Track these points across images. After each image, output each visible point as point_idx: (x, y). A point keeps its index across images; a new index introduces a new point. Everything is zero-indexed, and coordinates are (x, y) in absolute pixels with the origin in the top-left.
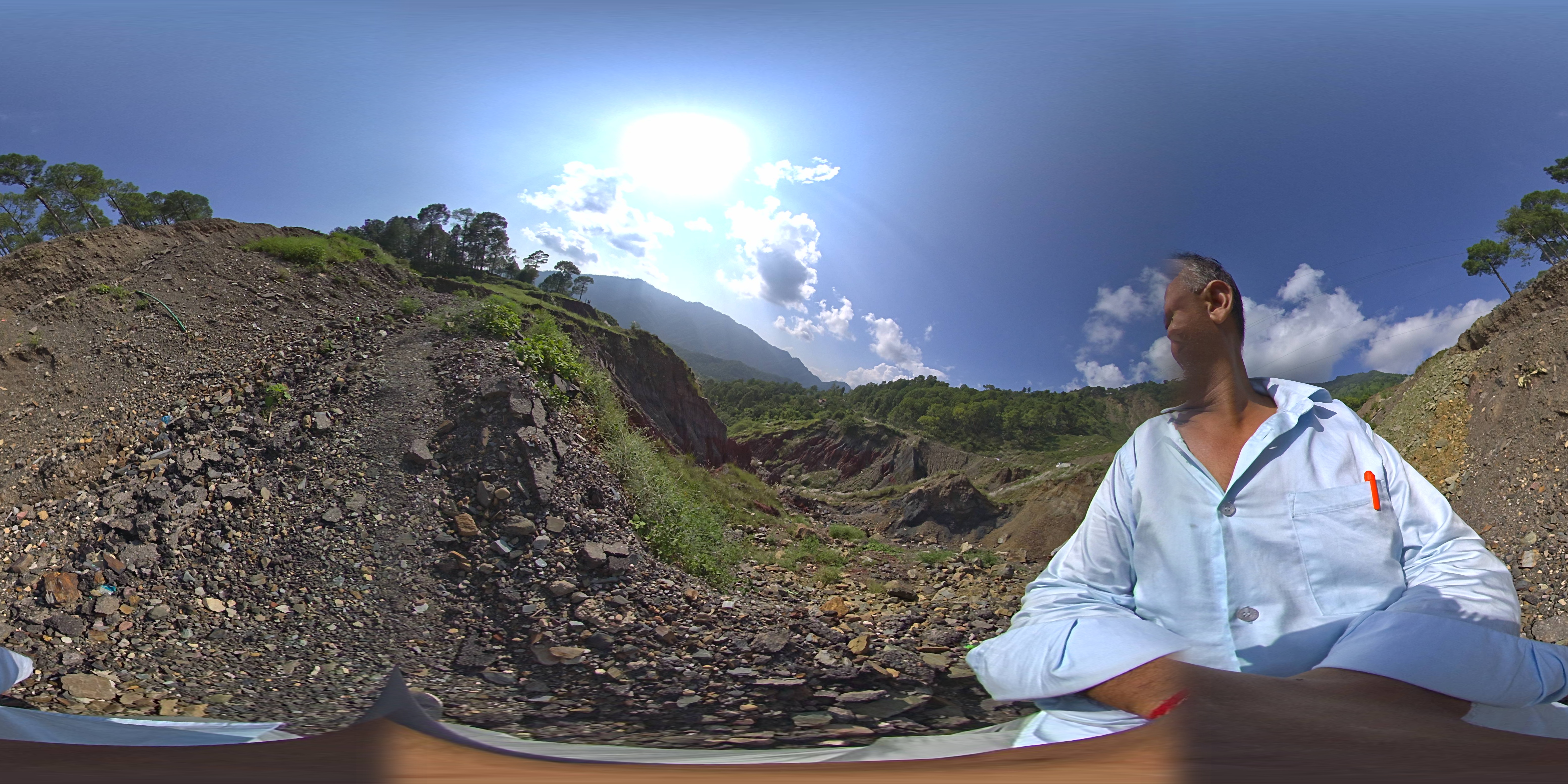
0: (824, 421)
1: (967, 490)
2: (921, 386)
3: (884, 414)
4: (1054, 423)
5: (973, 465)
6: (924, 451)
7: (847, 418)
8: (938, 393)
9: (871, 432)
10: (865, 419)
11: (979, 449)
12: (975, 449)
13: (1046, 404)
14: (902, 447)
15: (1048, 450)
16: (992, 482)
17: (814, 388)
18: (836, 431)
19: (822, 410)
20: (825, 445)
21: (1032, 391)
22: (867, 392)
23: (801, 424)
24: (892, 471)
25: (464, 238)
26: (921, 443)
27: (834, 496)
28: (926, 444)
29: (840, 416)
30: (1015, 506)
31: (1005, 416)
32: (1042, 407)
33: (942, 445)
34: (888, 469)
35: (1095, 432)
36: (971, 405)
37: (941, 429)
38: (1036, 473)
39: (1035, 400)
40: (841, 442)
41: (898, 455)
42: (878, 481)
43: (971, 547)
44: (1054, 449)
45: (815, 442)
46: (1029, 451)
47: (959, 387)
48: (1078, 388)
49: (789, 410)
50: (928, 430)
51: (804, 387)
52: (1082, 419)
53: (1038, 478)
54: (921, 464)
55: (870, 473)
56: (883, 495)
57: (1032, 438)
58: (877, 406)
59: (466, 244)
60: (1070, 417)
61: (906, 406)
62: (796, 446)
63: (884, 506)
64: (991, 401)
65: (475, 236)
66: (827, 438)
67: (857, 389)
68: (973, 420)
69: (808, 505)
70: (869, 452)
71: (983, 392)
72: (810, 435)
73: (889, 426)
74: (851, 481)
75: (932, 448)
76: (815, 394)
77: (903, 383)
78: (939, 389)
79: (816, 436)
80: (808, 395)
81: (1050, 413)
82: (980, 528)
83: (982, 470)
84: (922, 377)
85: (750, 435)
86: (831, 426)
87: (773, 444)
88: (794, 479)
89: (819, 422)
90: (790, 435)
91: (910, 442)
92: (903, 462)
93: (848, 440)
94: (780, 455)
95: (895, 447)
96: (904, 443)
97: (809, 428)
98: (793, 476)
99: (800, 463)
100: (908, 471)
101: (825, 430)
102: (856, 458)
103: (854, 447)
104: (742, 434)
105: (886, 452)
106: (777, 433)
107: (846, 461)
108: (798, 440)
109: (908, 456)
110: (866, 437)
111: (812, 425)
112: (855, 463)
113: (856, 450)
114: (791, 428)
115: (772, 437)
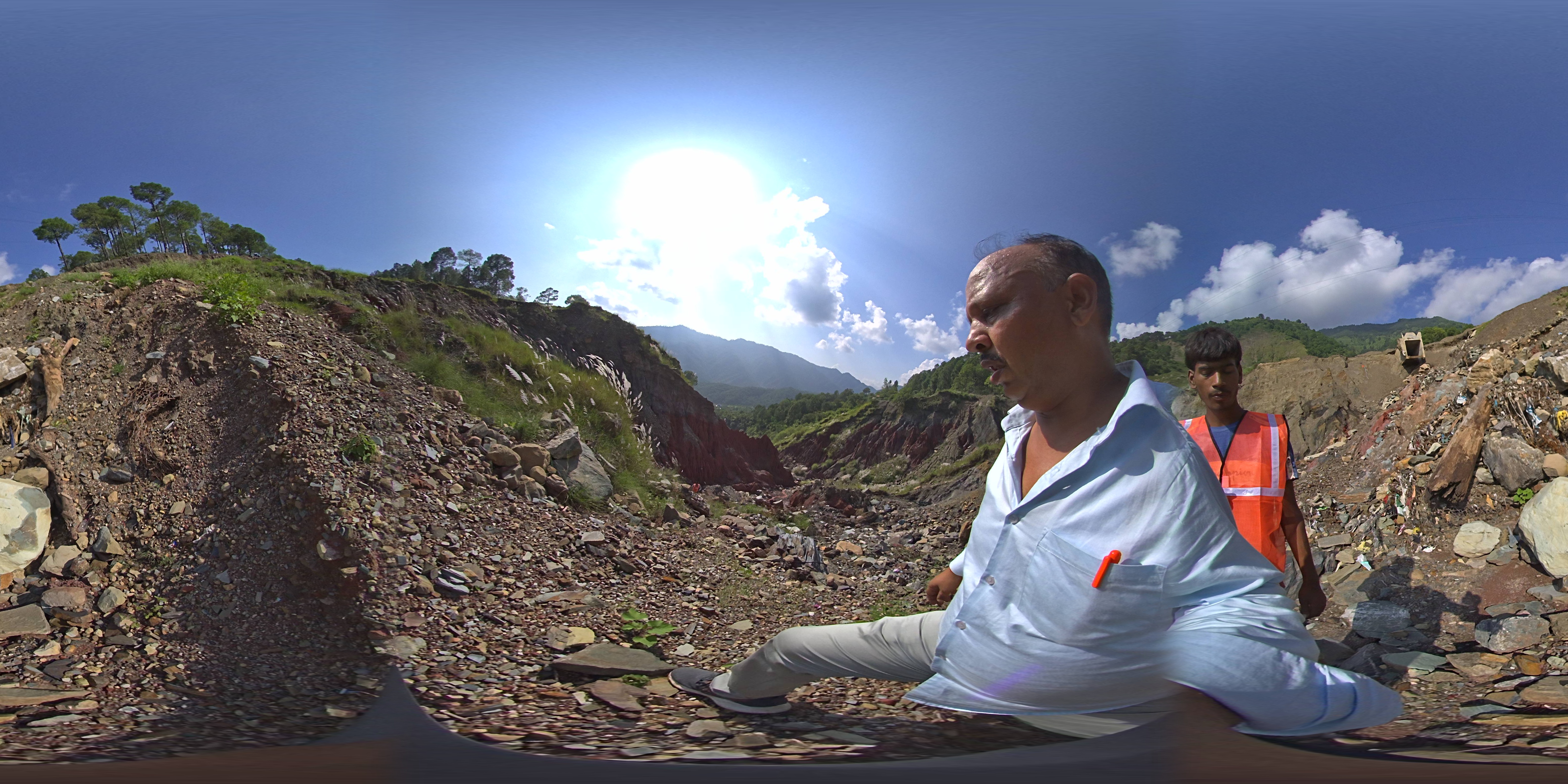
0: (875, 403)
14: (976, 411)
18: (892, 411)
20: (882, 431)
24: (972, 441)
27: (907, 486)
34: (966, 439)
40: (901, 422)
41: (974, 422)
42: (960, 457)
45: (870, 429)
55: (946, 450)
62: (847, 439)
66: (883, 422)
70: (938, 426)
72: (861, 424)
85: (791, 439)
86: (885, 407)
87: (818, 443)
88: (851, 478)
89: (870, 406)
90: (837, 428)
91: (984, 403)
92: (983, 428)
93: (909, 418)
94: (829, 454)
95: (967, 413)
96: (977, 406)
97: (858, 415)
98: (848, 476)
99: (856, 458)
100: (992, 436)
101: (878, 413)
102: (924, 436)
103: (918, 424)
104: (783, 441)
105: (959, 422)
106: (821, 430)
107: (912, 442)
108: (848, 432)
109: (986, 417)
110: (931, 409)
111: (862, 411)
112: (924, 442)
113: (922, 426)
114: (837, 420)
115: (815, 436)
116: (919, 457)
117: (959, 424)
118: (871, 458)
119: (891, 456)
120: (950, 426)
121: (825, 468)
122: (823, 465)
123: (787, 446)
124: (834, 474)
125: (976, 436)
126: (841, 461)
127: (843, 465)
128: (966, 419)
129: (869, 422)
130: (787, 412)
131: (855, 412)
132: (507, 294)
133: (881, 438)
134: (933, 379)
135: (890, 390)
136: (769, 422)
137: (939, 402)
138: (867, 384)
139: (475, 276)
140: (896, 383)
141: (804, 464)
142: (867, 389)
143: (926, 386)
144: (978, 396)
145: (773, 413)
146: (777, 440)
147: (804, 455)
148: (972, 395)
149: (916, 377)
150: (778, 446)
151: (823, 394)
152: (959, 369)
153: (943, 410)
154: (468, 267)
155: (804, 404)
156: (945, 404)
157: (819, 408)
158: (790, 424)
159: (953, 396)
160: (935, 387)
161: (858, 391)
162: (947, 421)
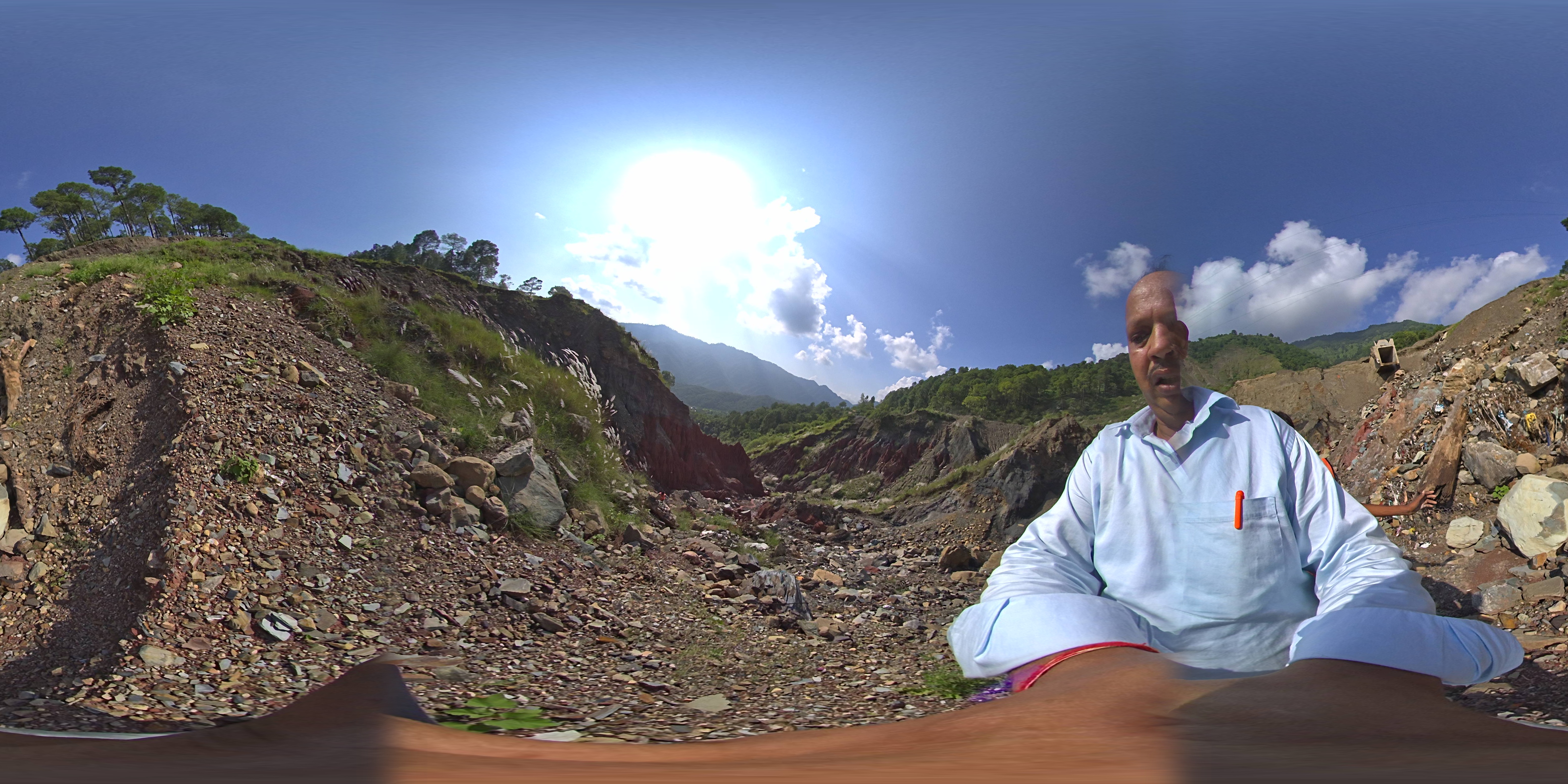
0: (851, 418)
6: (981, 430)
9: (911, 421)
14: (953, 431)
18: (868, 428)
20: (857, 446)
23: (823, 427)
27: (879, 504)
34: (942, 458)
40: (877, 439)
41: (952, 440)
42: (935, 477)
45: (844, 444)
51: (831, 407)
54: (981, 443)
55: (921, 468)
61: (945, 394)
62: (820, 453)
66: (858, 437)
70: (914, 444)
72: (836, 438)
74: (898, 483)
85: (764, 448)
86: (861, 423)
87: (791, 454)
88: (822, 492)
89: (846, 421)
90: (812, 441)
91: (962, 423)
92: (959, 448)
93: (885, 435)
94: (802, 466)
95: (944, 433)
96: (954, 426)
97: (834, 430)
98: (820, 490)
99: (829, 472)
100: (968, 456)
101: (854, 429)
102: (899, 454)
103: (894, 442)
104: (755, 449)
105: (935, 441)
106: (795, 441)
107: (887, 460)
108: (822, 445)
109: (963, 439)
110: (907, 428)
111: (837, 426)
112: (899, 461)
113: (898, 444)
114: (812, 433)
115: (789, 447)
116: (893, 475)
117: (935, 443)
118: (844, 473)
119: (865, 472)
120: (926, 445)
121: (797, 480)
122: (795, 477)
123: (760, 454)
124: (805, 487)
125: (952, 456)
126: (813, 474)
127: (815, 478)
128: (943, 439)
129: (844, 437)
130: (761, 420)
131: (830, 426)
132: (490, 281)
133: (855, 454)
134: (910, 397)
135: (867, 405)
136: (742, 429)
137: (917, 421)
138: (844, 398)
139: (458, 261)
140: (873, 398)
141: (775, 474)
142: (844, 403)
143: (903, 403)
144: (955, 416)
145: (747, 420)
146: (750, 448)
147: (776, 465)
148: (948, 415)
149: (893, 393)
150: (750, 454)
151: (798, 405)
152: (937, 388)
153: (919, 429)
154: (451, 251)
155: (779, 413)
156: (921, 424)
157: (794, 419)
158: (764, 432)
159: (931, 416)
160: (911, 405)
161: (834, 405)
162: (923, 441)
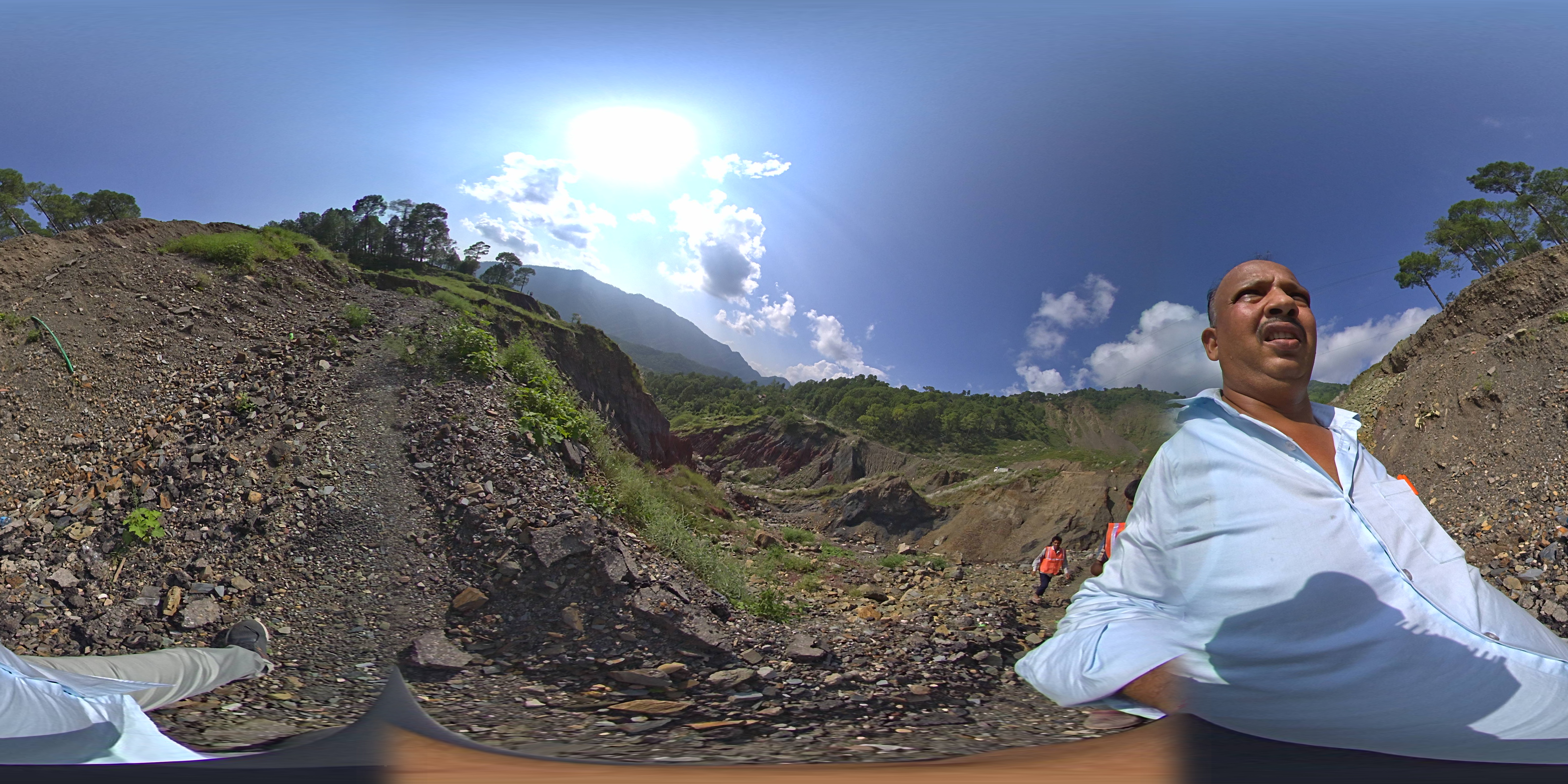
0: (764, 417)
1: (906, 492)
2: (861, 386)
3: (823, 413)
4: (993, 426)
5: (910, 466)
6: (863, 451)
7: (787, 415)
8: (878, 393)
9: (811, 430)
10: (805, 416)
11: (917, 450)
12: (913, 450)
13: (985, 408)
14: (841, 446)
15: (986, 454)
16: (930, 484)
17: (754, 383)
18: (776, 428)
19: (762, 405)
20: (765, 442)
21: (971, 394)
22: (807, 389)
23: (741, 420)
24: (830, 469)
25: (403, 230)
26: (861, 442)
27: (774, 493)
28: (865, 444)
29: (780, 413)
30: (952, 509)
31: (945, 418)
32: (981, 410)
33: (881, 446)
34: (827, 467)
35: (1033, 437)
36: (911, 407)
37: (880, 428)
38: (974, 477)
39: (974, 403)
40: (781, 440)
41: (837, 454)
42: (817, 479)
43: (908, 548)
44: (992, 453)
45: (755, 438)
46: (967, 455)
47: (899, 387)
48: (1019, 393)
49: (729, 405)
50: (867, 429)
51: (744, 381)
52: (1021, 424)
53: (975, 482)
54: (859, 463)
55: (808, 471)
56: (822, 494)
57: (970, 441)
58: (816, 403)
59: (406, 235)
60: (1009, 421)
61: (846, 405)
62: (737, 441)
63: (823, 506)
64: (931, 403)
65: (414, 227)
66: (767, 435)
67: (797, 386)
68: (912, 421)
69: (748, 502)
70: (808, 450)
71: (923, 394)
72: (750, 432)
73: (829, 424)
74: (789, 478)
75: (871, 447)
76: (755, 389)
77: (843, 382)
78: (879, 389)
79: (756, 432)
80: (748, 389)
81: (989, 417)
82: (917, 529)
83: (920, 472)
84: (862, 376)
86: (772, 423)
87: (713, 438)
89: (760, 419)
90: (730, 430)
91: (850, 441)
92: (841, 463)
93: (788, 437)
94: (721, 450)
95: (833, 446)
96: (843, 442)
97: (749, 424)
99: (740, 459)
101: (765, 427)
102: (796, 455)
103: (793, 445)
105: (825, 451)
106: (717, 429)
107: (785, 458)
108: (739, 435)
109: (847, 456)
111: (752, 422)
112: (794, 461)
113: (796, 447)
114: (731, 423)
115: (712, 432)
116: (788, 471)
118: (752, 462)
119: (767, 464)
120: (817, 453)
121: (715, 461)
122: (714, 458)
125: (835, 466)
126: (729, 458)
128: (832, 451)
131: (746, 420)
133: (763, 448)
137: (815, 431)
144: (847, 432)
147: (700, 446)
148: (842, 431)
